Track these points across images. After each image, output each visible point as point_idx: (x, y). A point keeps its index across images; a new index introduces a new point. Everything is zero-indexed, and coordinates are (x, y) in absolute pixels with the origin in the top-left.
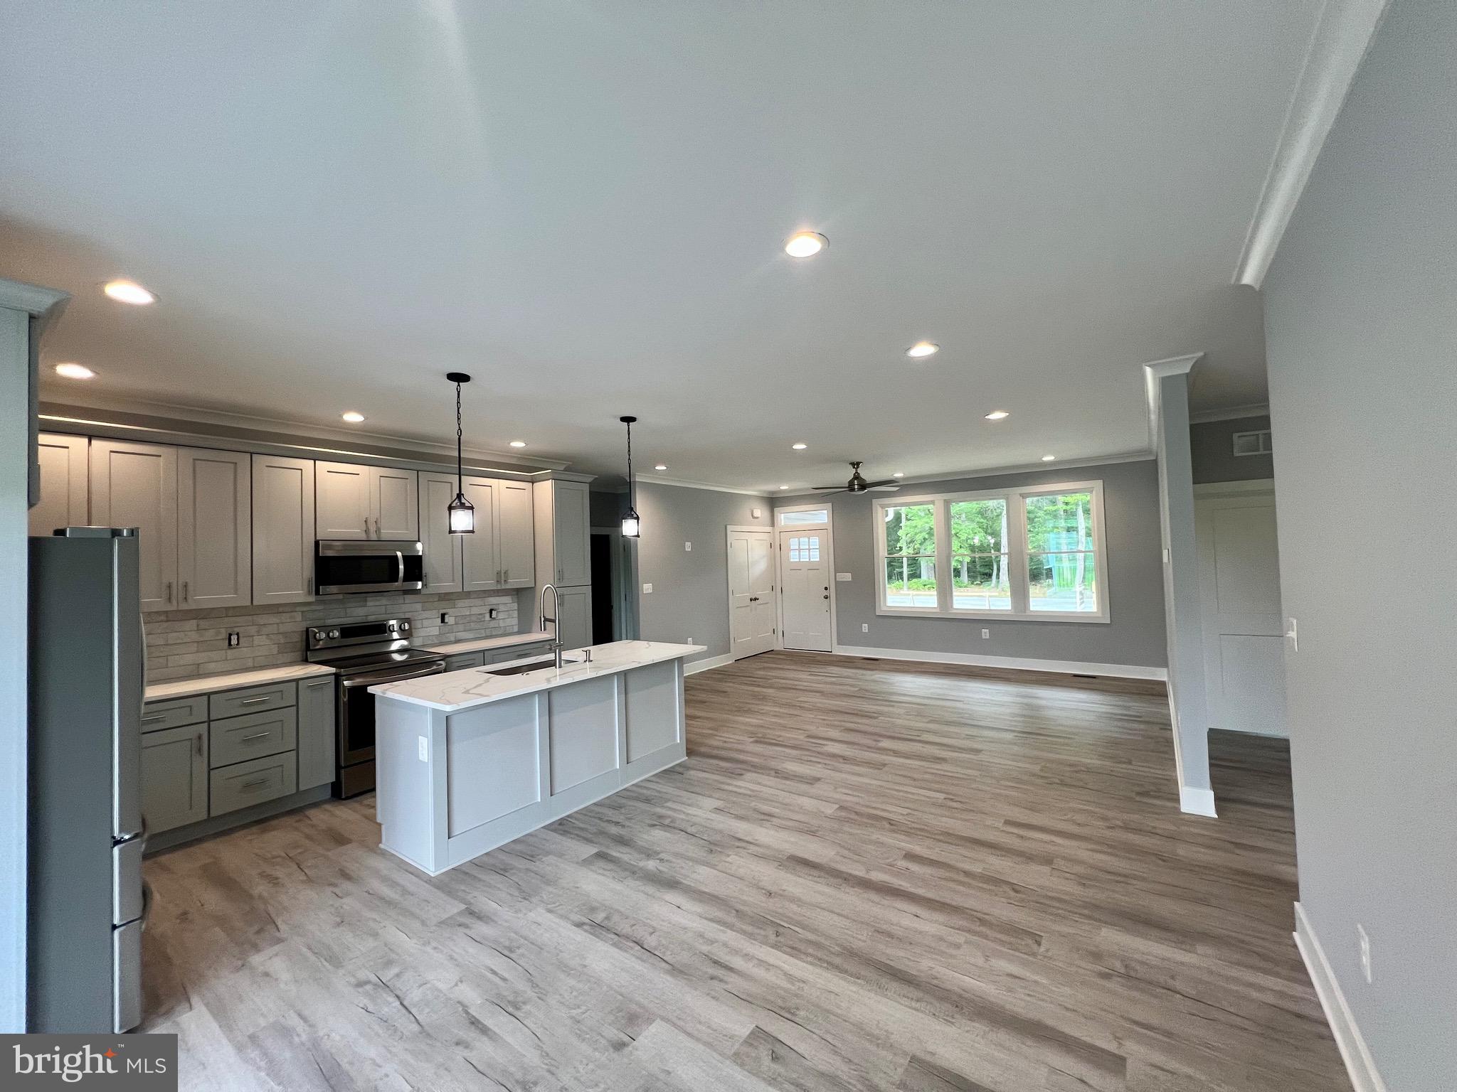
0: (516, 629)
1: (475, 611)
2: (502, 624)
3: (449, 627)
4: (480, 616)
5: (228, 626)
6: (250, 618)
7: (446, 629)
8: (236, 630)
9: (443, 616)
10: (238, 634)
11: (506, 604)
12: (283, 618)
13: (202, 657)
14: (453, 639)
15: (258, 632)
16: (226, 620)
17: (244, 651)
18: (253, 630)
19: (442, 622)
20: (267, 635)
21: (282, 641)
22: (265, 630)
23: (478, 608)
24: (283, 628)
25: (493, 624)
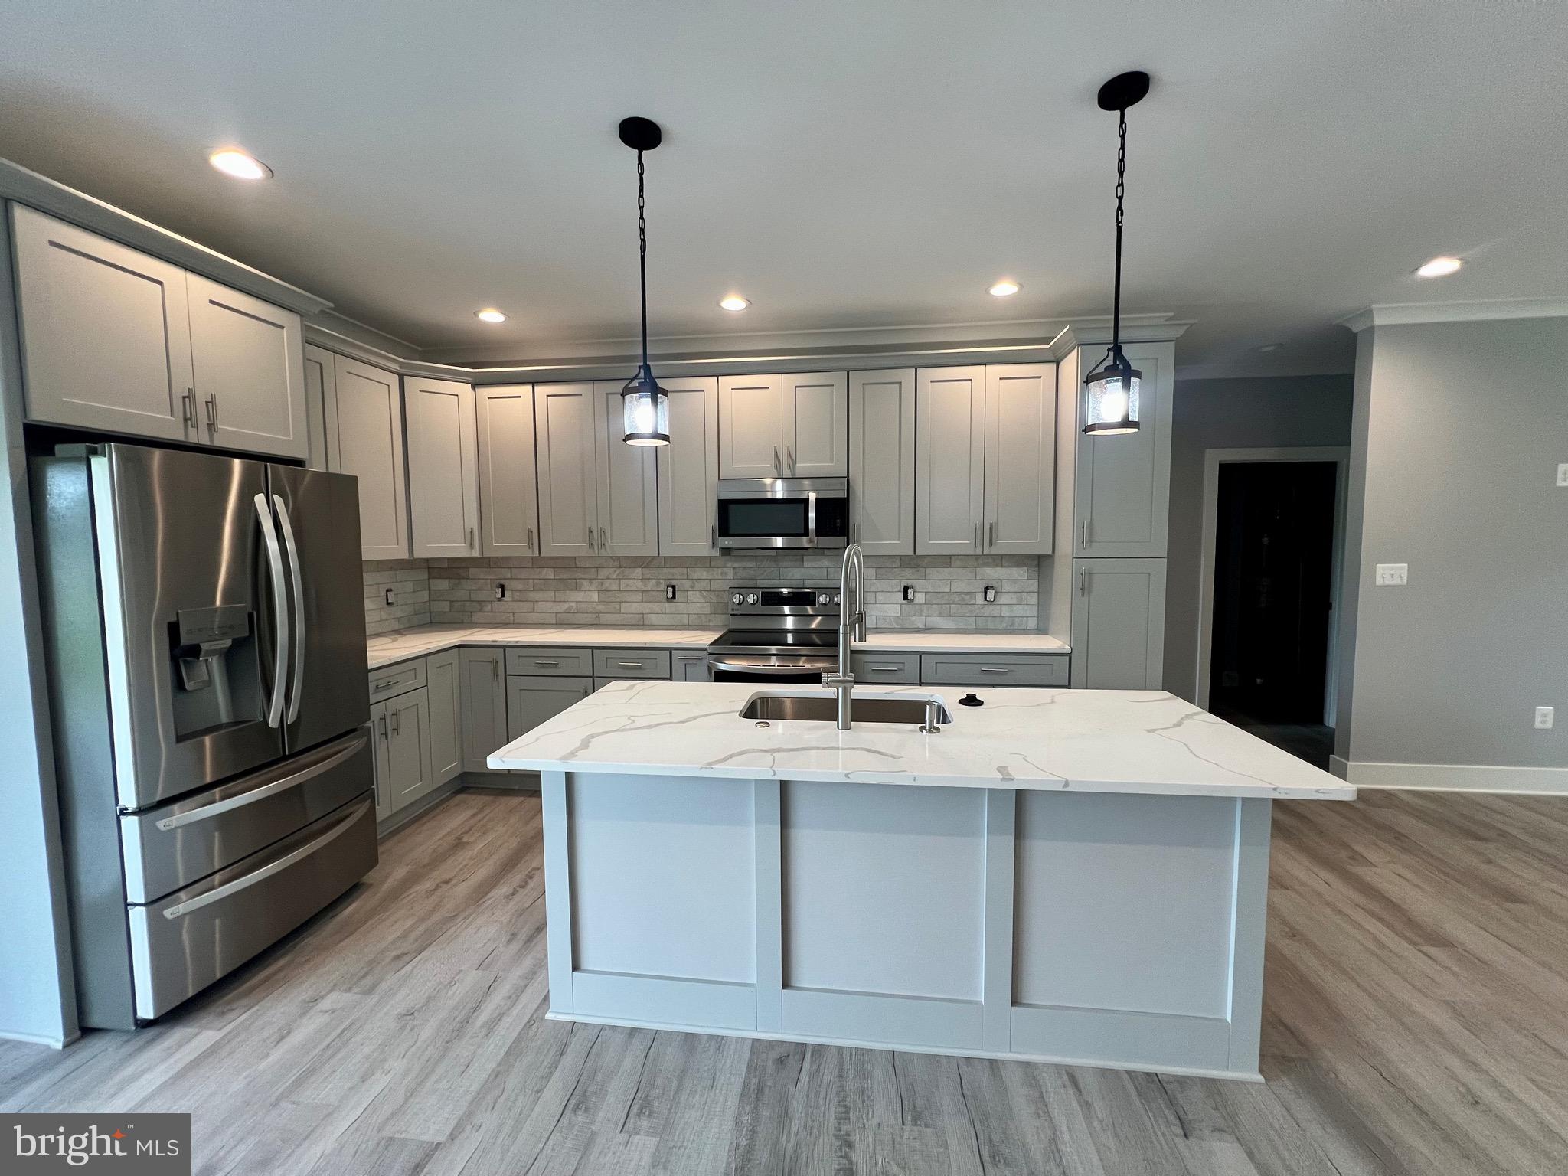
0: (1032, 624)
1: (959, 586)
2: (1006, 613)
3: (917, 607)
4: (967, 597)
5: (666, 577)
6: (685, 570)
7: (908, 608)
8: (673, 582)
9: (906, 589)
10: (674, 587)
11: (1013, 580)
12: (715, 573)
13: (646, 607)
14: (921, 626)
15: (692, 587)
16: (665, 570)
17: (678, 606)
18: (687, 584)
19: (904, 599)
20: (701, 591)
21: (714, 600)
22: (698, 586)
23: (962, 582)
24: (715, 586)
25: (993, 610)
